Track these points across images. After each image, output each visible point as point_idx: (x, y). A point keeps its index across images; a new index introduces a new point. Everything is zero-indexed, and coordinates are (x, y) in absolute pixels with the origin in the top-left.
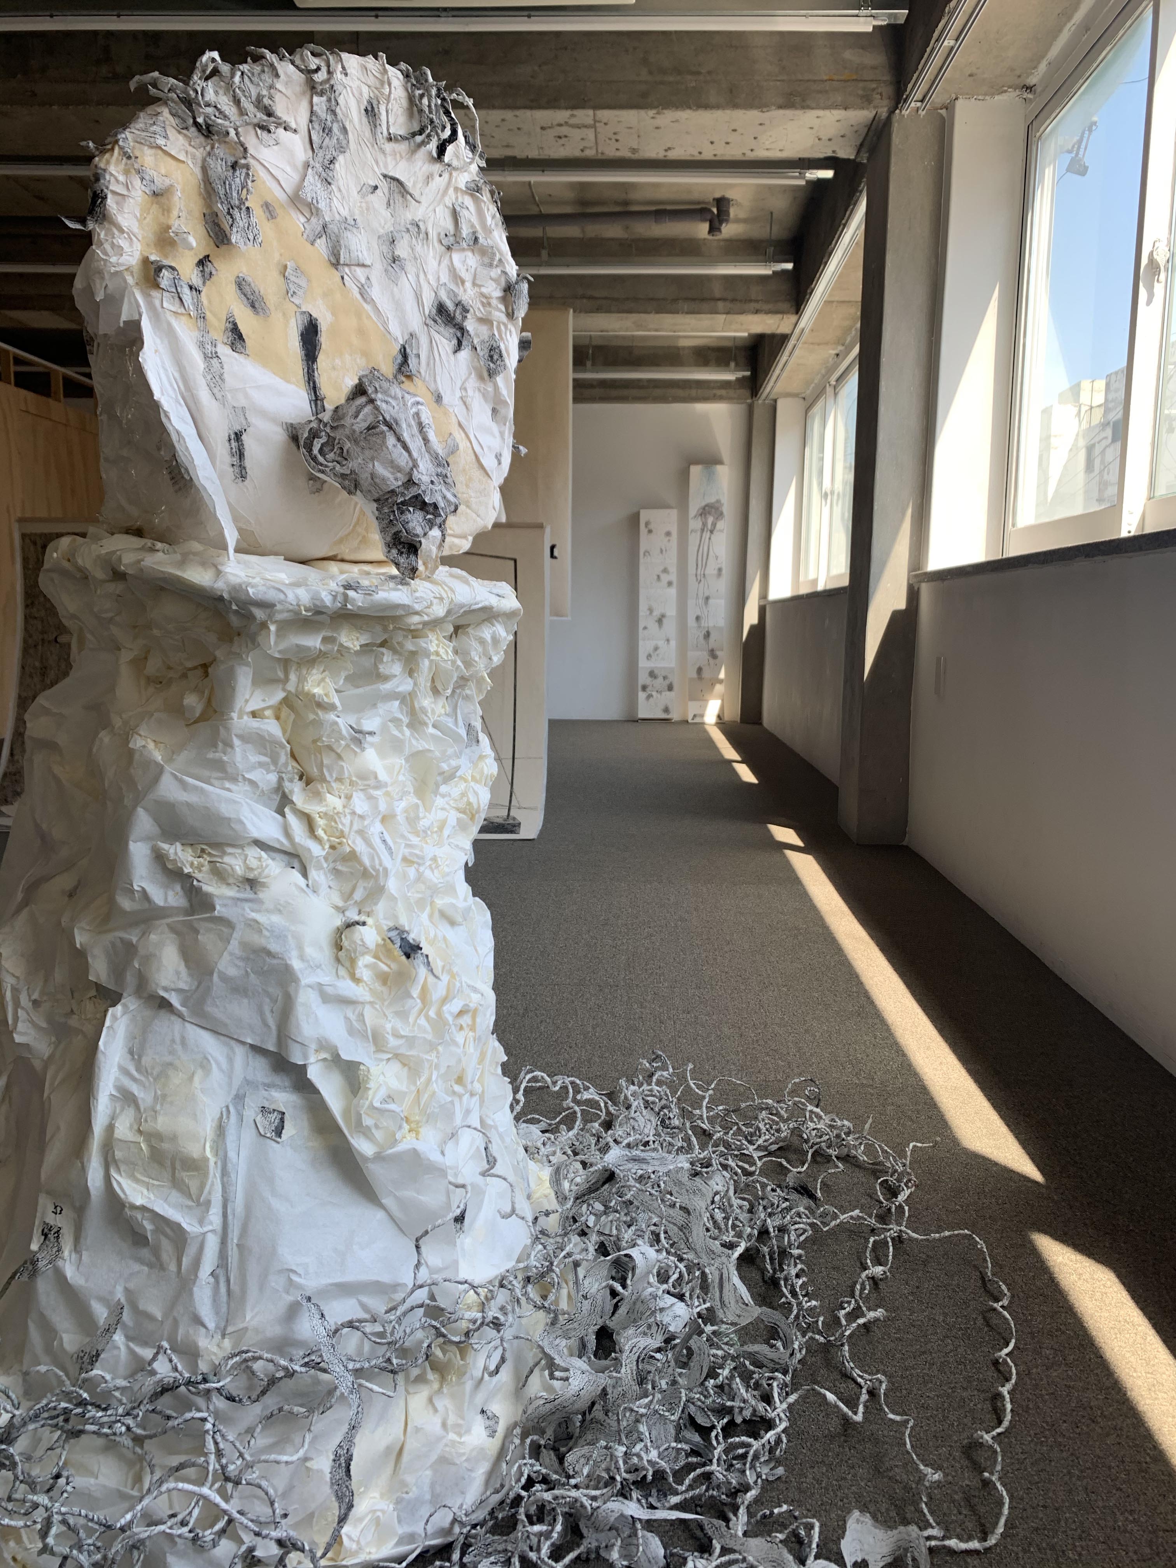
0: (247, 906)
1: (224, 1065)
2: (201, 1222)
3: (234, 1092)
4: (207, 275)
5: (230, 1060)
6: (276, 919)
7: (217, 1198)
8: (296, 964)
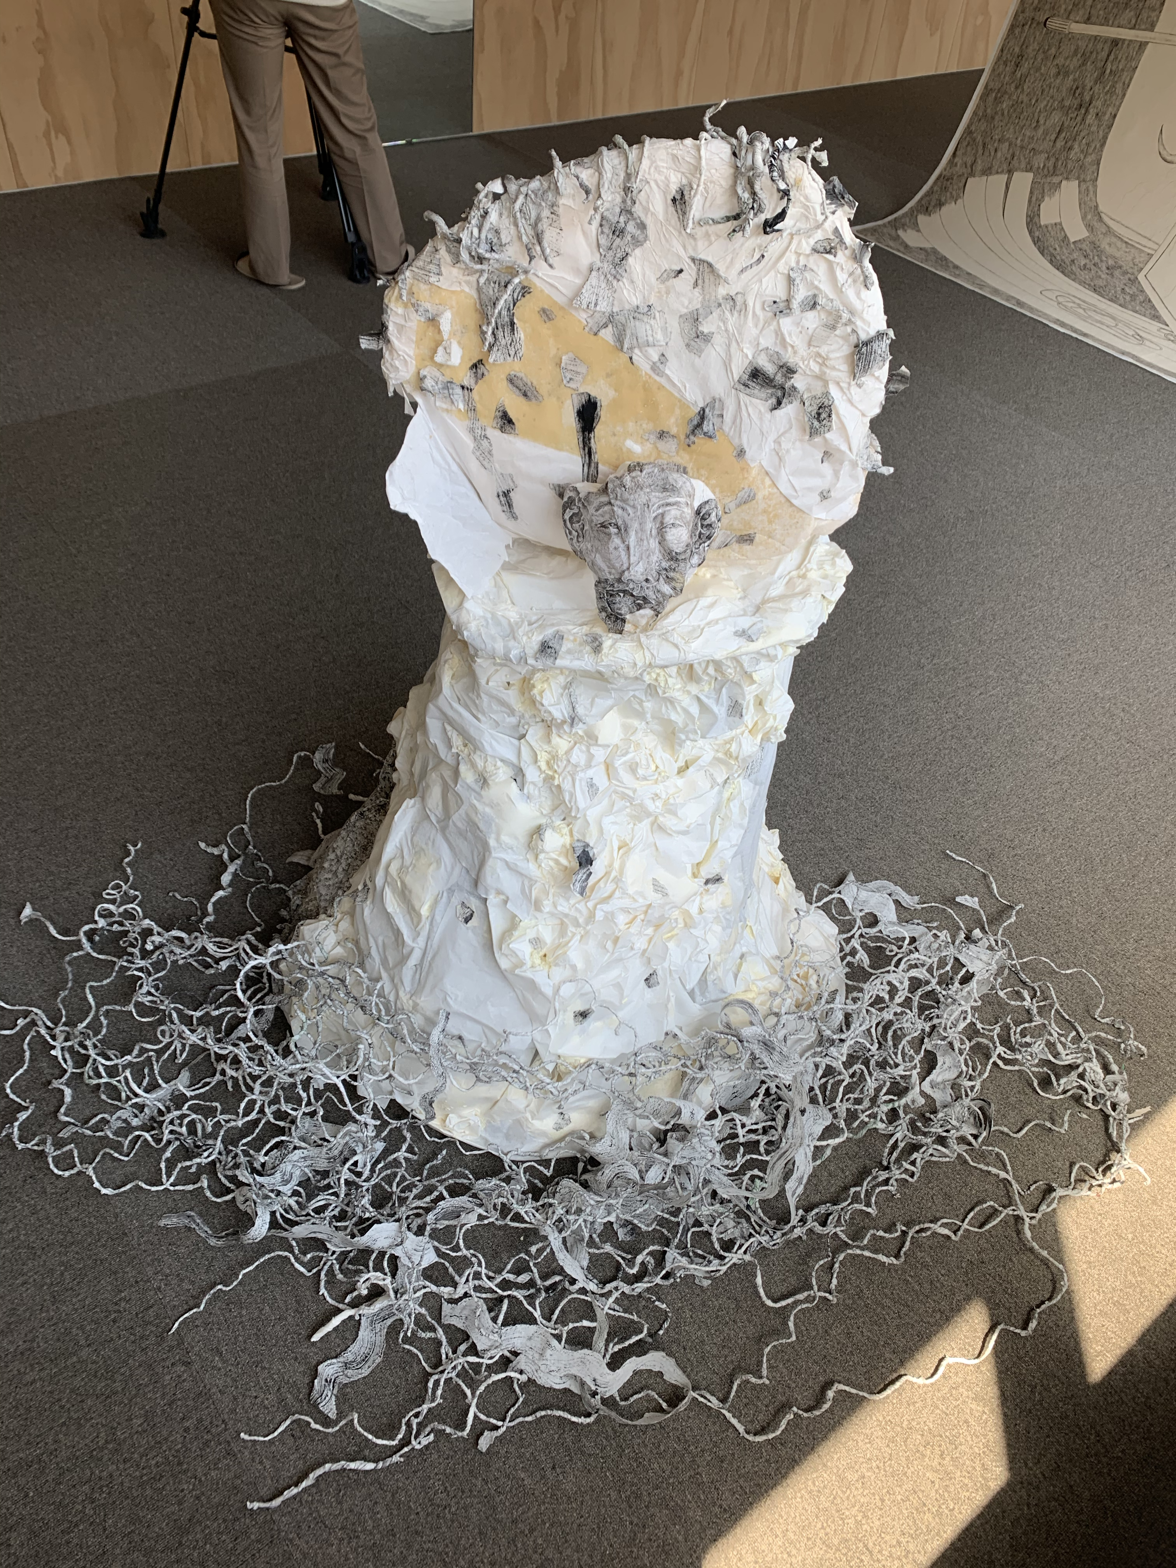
0: (473, 794)
1: (449, 869)
2: (414, 940)
3: (449, 886)
4: (479, 375)
5: (453, 868)
6: (488, 810)
7: (424, 934)
8: (492, 843)
